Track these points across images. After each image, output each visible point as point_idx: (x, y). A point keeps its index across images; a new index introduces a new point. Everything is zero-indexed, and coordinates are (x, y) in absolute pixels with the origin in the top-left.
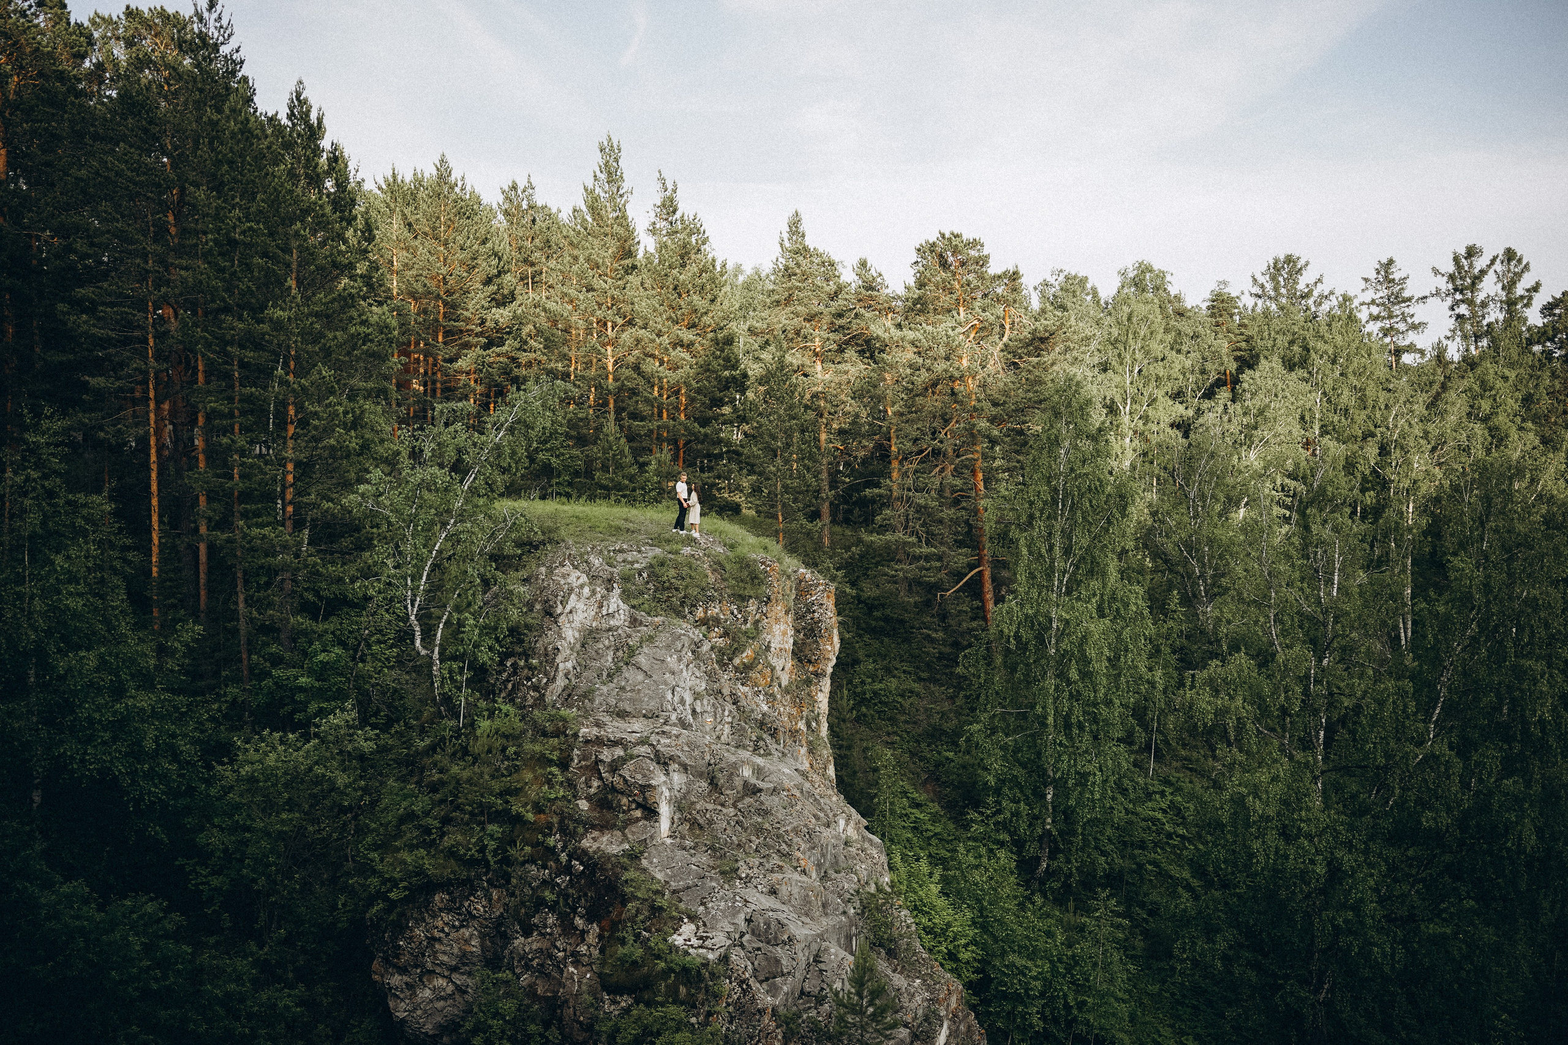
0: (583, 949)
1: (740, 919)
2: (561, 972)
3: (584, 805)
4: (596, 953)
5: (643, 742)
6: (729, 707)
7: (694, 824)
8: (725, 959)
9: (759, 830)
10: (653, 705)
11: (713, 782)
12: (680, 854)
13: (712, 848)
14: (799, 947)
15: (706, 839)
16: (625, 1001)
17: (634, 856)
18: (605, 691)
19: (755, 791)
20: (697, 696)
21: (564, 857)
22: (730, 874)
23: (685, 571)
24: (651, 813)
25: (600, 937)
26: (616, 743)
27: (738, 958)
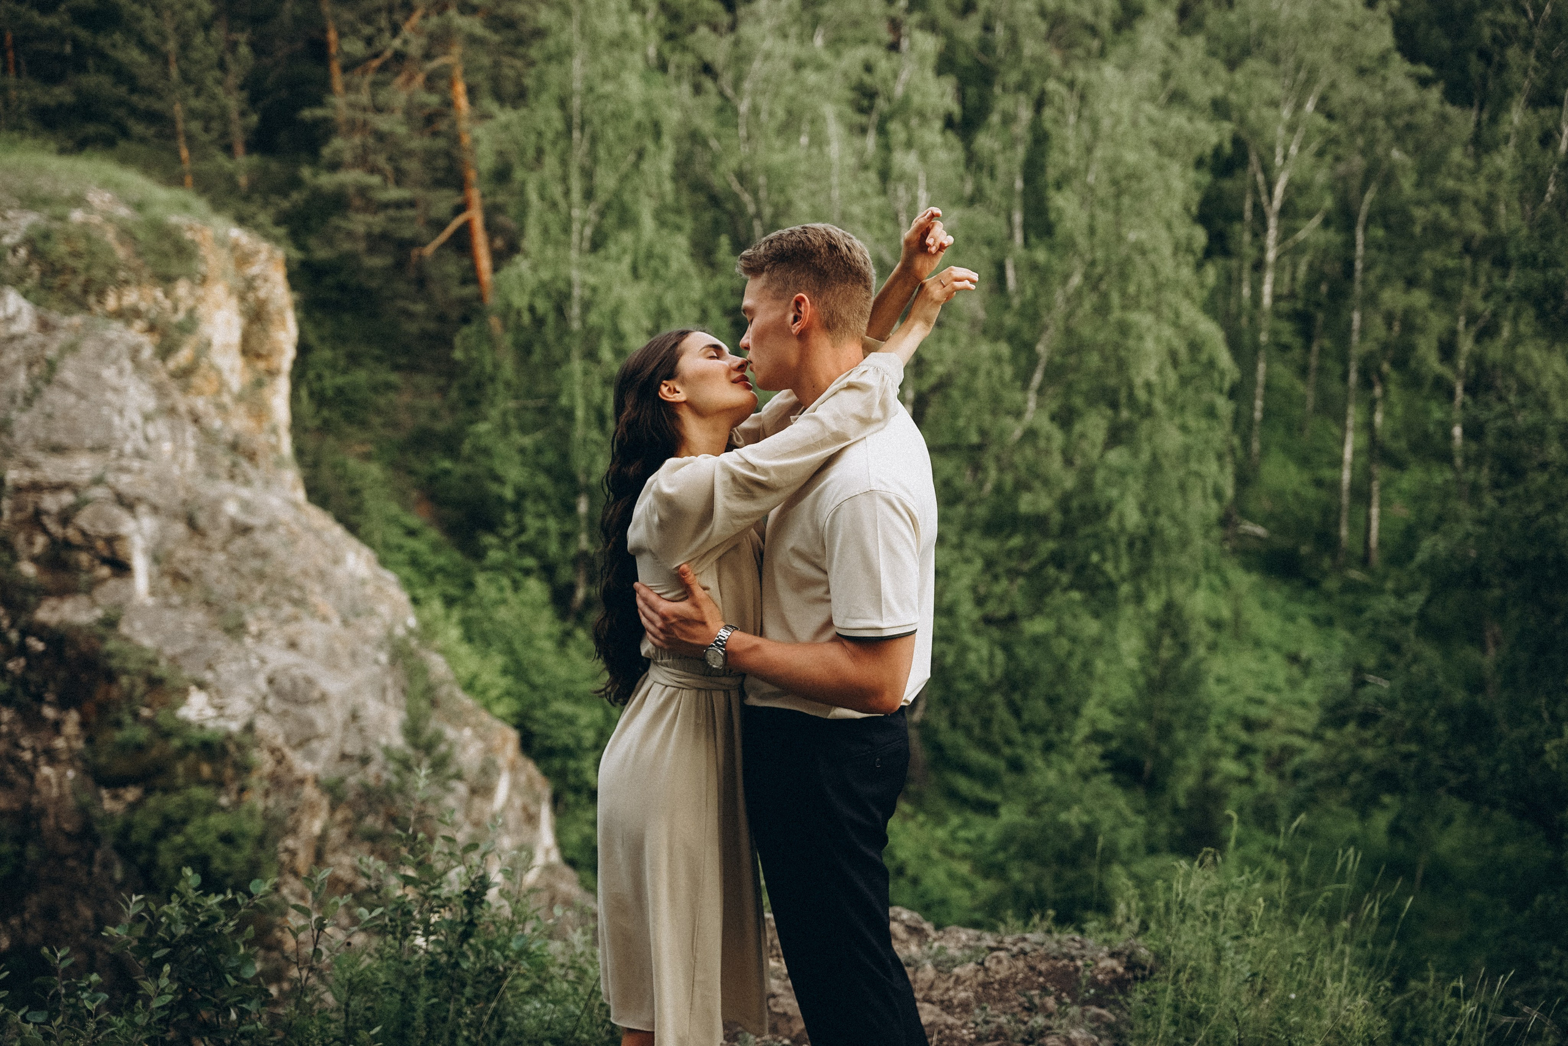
0: (60, 743)
1: (261, 682)
2: (31, 778)
3: (28, 569)
4: (79, 745)
5: (98, 481)
6: (191, 430)
7: (178, 577)
8: (249, 728)
9: (261, 576)
10: (98, 434)
11: (191, 523)
12: (168, 614)
13: (208, 603)
14: (333, 703)
15: (196, 592)
16: (131, 794)
17: (110, 623)
18: (22, 420)
19: (245, 530)
20: (147, 418)
21: (14, 636)
22: (236, 630)
23: (82, 245)
24: (121, 568)
25: (83, 724)
26: (57, 488)
27: (263, 724)
